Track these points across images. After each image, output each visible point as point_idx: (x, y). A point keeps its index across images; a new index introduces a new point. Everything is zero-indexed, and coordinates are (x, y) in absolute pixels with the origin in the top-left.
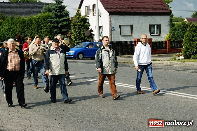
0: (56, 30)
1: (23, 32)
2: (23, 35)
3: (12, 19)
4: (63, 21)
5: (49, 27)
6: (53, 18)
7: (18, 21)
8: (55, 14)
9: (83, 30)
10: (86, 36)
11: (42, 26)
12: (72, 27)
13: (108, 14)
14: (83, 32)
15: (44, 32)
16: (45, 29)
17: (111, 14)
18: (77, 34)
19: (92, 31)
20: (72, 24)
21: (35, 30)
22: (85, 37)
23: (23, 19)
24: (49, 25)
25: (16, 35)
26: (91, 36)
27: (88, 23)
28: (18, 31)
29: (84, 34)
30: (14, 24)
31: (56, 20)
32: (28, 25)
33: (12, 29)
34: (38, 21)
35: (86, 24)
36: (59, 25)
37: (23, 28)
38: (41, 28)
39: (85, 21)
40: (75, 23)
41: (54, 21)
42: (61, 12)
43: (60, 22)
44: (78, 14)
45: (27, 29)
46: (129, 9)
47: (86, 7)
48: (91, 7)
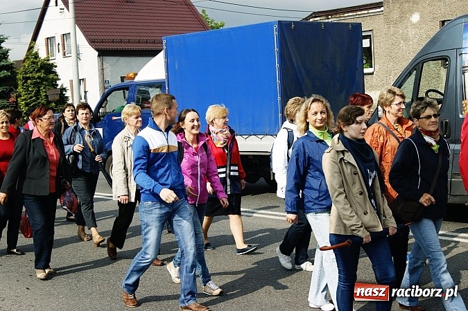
9: (44, 88)
10: (51, 102)
12: (20, 83)
13: (97, 53)
14: (46, 92)
17: (102, 53)
18: (31, 97)
19: (64, 89)
20: (19, 76)
22: (49, 102)
26: (62, 100)
27: (55, 72)
29: (47, 96)
35: (51, 76)
39: (48, 68)
40: (27, 74)
44: (31, 54)
46: (139, 42)
47: (48, 38)
48: (58, 40)
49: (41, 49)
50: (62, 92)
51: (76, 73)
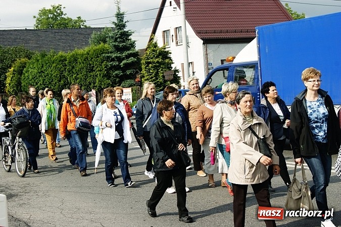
0: (117, 72)
1: (62, 77)
2: (62, 82)
3: (43, 56)
4: (128, 57)
5: (105, 67)
6: (111, 52)
7: (52, 59)
8: (115, 46)
9: (162, 70)
10: (167, 81)
11: (93, 67)
12: (143, 67)
13: (202, 42)
14: (163, 73)
15: (96, 76)
16: (99, 71)
17: (206, 42)
18: (152, 78)
19: (176, 71)
20: (143, 61)
21: (81, 74)
22: (165, 81)
23: (62, 56)
24: (104, 63)
25: (50, 83)
26: (176, 80)
27: (170, 58)
28: (54, 76)
29: (164, 77)
30: (46, 64)
31: (115, 55)
32: (70, 65)
33: (44, 73)
34: (87, 58)
35: (167, 61)
36: (122, 64)
37: (63, 71)
38: (92, 70)
39: (165, 55)
40: (148, 59)
41: (113, 57)
42: (124, 42)
43: (123, 59)
44: (152, 44)
45: (69, 72)
46: (235, 32)
47: (164, 31)
48: (172, 32)
49: (159, 40)
50: (175, 73)
51: (186, 58)
